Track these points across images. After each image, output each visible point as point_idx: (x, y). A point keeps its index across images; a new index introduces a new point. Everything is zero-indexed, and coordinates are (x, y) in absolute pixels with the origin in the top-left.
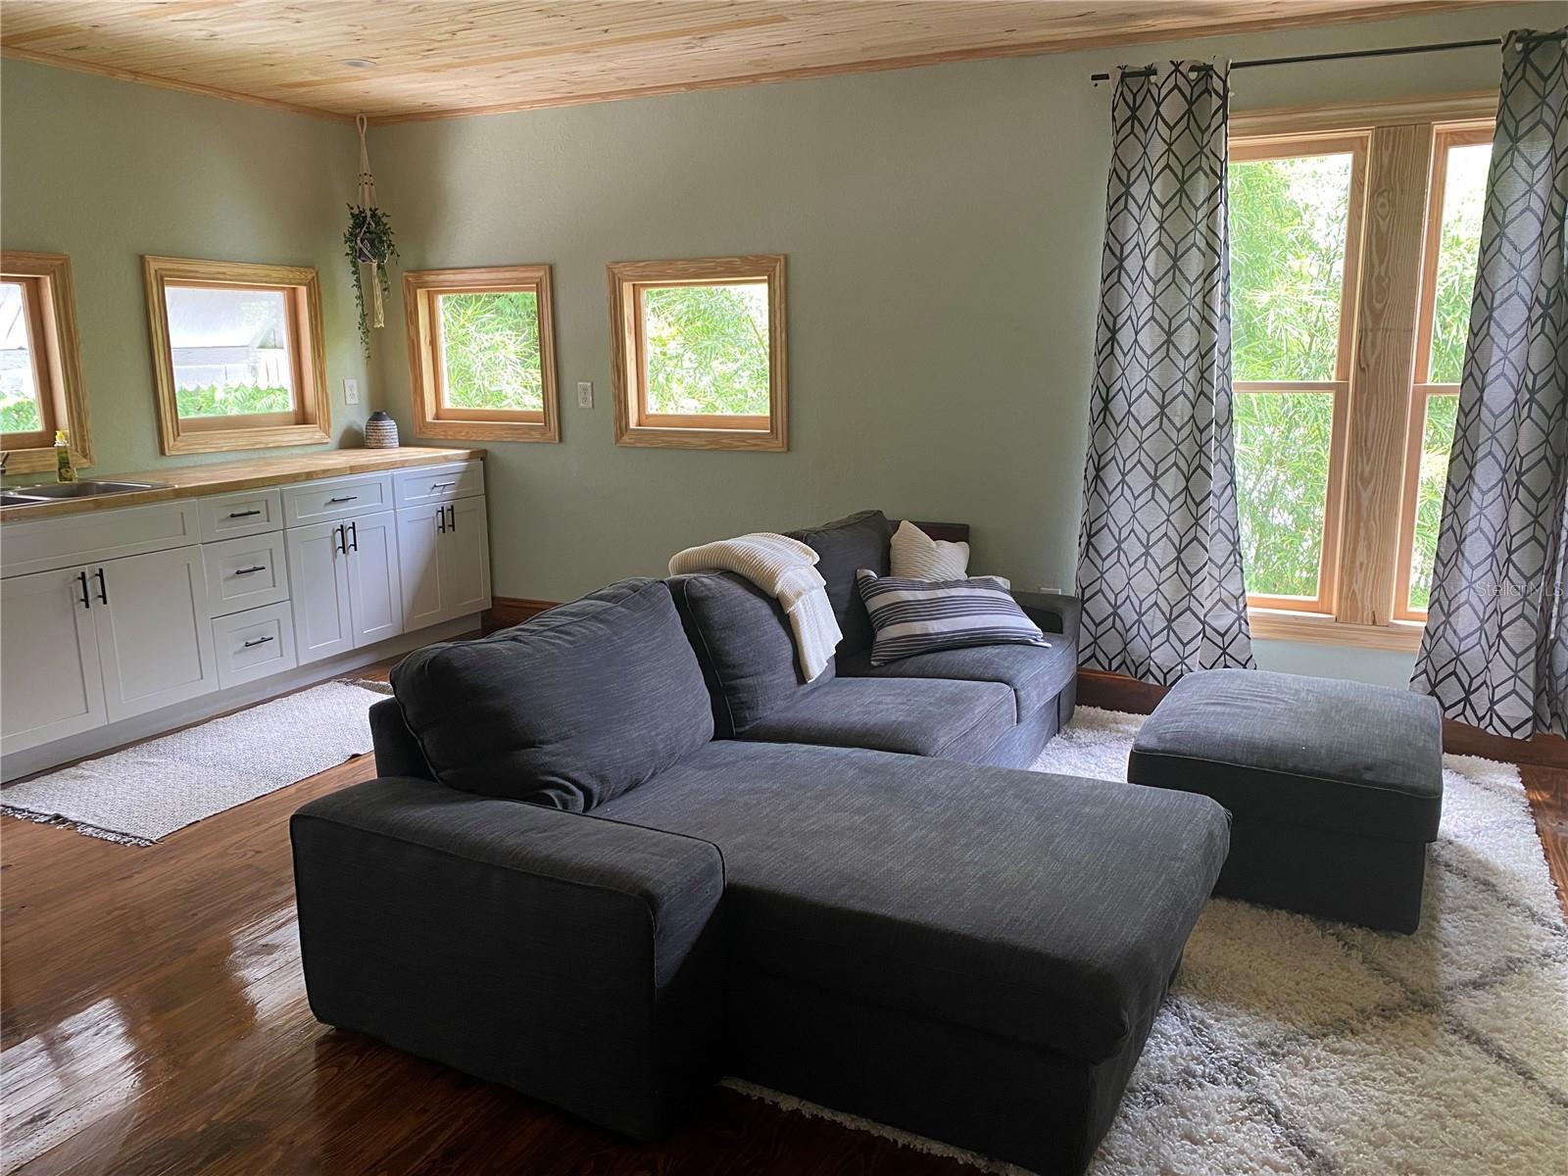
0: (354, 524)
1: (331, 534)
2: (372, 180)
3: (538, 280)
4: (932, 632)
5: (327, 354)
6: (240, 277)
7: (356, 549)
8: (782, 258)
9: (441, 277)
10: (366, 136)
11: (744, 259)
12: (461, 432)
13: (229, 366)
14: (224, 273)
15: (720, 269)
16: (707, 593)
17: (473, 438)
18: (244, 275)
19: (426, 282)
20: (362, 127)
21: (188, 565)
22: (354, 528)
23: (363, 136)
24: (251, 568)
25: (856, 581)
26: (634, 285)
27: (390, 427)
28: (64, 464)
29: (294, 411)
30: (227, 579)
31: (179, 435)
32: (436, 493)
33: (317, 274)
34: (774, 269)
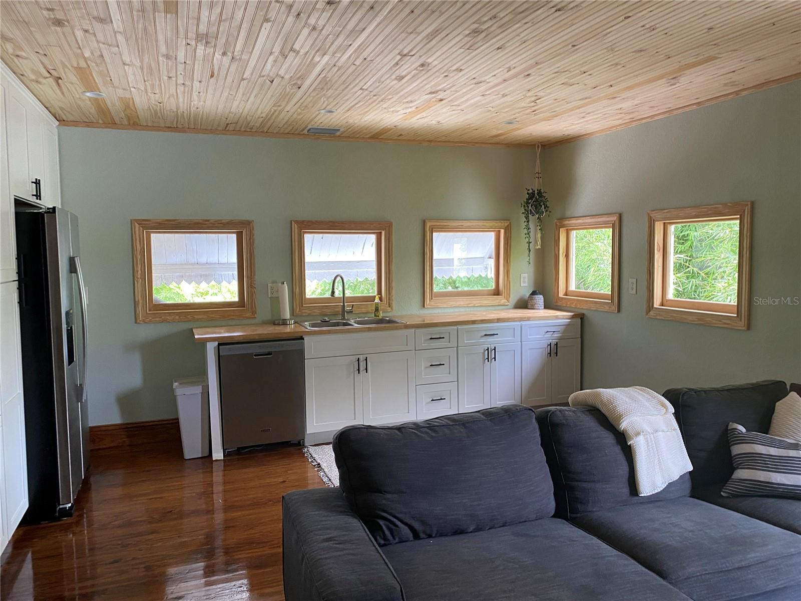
0: (495, 347)
1: (482, 351)
2: (540, 175)
3: (614, 222)
4: (773, 481)
5: (511, 261)
6: (469, 227)
7: (495, 360)
8: (749, 203)
9: (570, 222)
10: (540, 154)
11: (725, 205)
12: (573, 303)
13: (474, 267)
14: (462, 226)
15: (710, 212)
16: (564, 421)
17: (578, 307)
18: (472, 226)
19: (564, 225)
20: (538, 149)
21: (407, 359)
22: (495, 349)
23: (538, 154)
24: (439, 364)
25: (726, 429)
26: (664, 223)
27: (540, 299)
28: (377, 310)
29: (494, 289)
30: (427, 367)
31: (432, 299)
32: (548, 335)
33: (510, 223)
34: (744, 211)
